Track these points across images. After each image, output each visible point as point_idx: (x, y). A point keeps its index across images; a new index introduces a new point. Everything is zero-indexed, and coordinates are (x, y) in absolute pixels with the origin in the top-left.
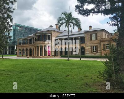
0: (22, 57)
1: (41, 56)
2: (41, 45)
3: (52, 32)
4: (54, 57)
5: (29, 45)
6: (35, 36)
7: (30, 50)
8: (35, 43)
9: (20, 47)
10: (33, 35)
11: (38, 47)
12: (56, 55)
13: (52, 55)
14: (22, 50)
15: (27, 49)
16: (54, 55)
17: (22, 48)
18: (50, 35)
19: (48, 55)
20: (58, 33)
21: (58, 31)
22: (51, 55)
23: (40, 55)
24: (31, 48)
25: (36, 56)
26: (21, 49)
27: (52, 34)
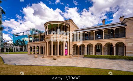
3: (70, 23)
5: (40, 42)
9: (31, 44)
16: (71, 54)
19: (64, 55)
20: (75, 27)
22: (68, 54)
24: (42, 46)
25: (48, 55)
27: (69, 26)
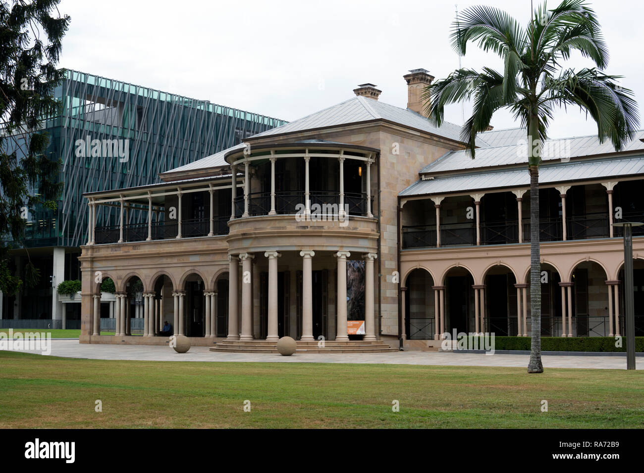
0: (124, 343)
1: (288, 341)
2: (289, 245)
3: (382, 135)
4: (401, 348)
5: (179, 244)
6: (239, 168)
7: (193, 286)
8: (233, 231)
9: (107, 259)
10: (217, 160)
11: (259, 261)
12: (414, 330)
13: (379, 333)
14: (119, 285)
15: (162, 282)
16: (395, 332)
17: (125, 274)
18: (363, 164)
19: (343, 336)
20: (427, 147)
21: (427, 126)
22: (371, 335)
23: (282, 333)
24: (195, 275)
25: (246, 335)
26: (113, 275)
27: (377, 154)
